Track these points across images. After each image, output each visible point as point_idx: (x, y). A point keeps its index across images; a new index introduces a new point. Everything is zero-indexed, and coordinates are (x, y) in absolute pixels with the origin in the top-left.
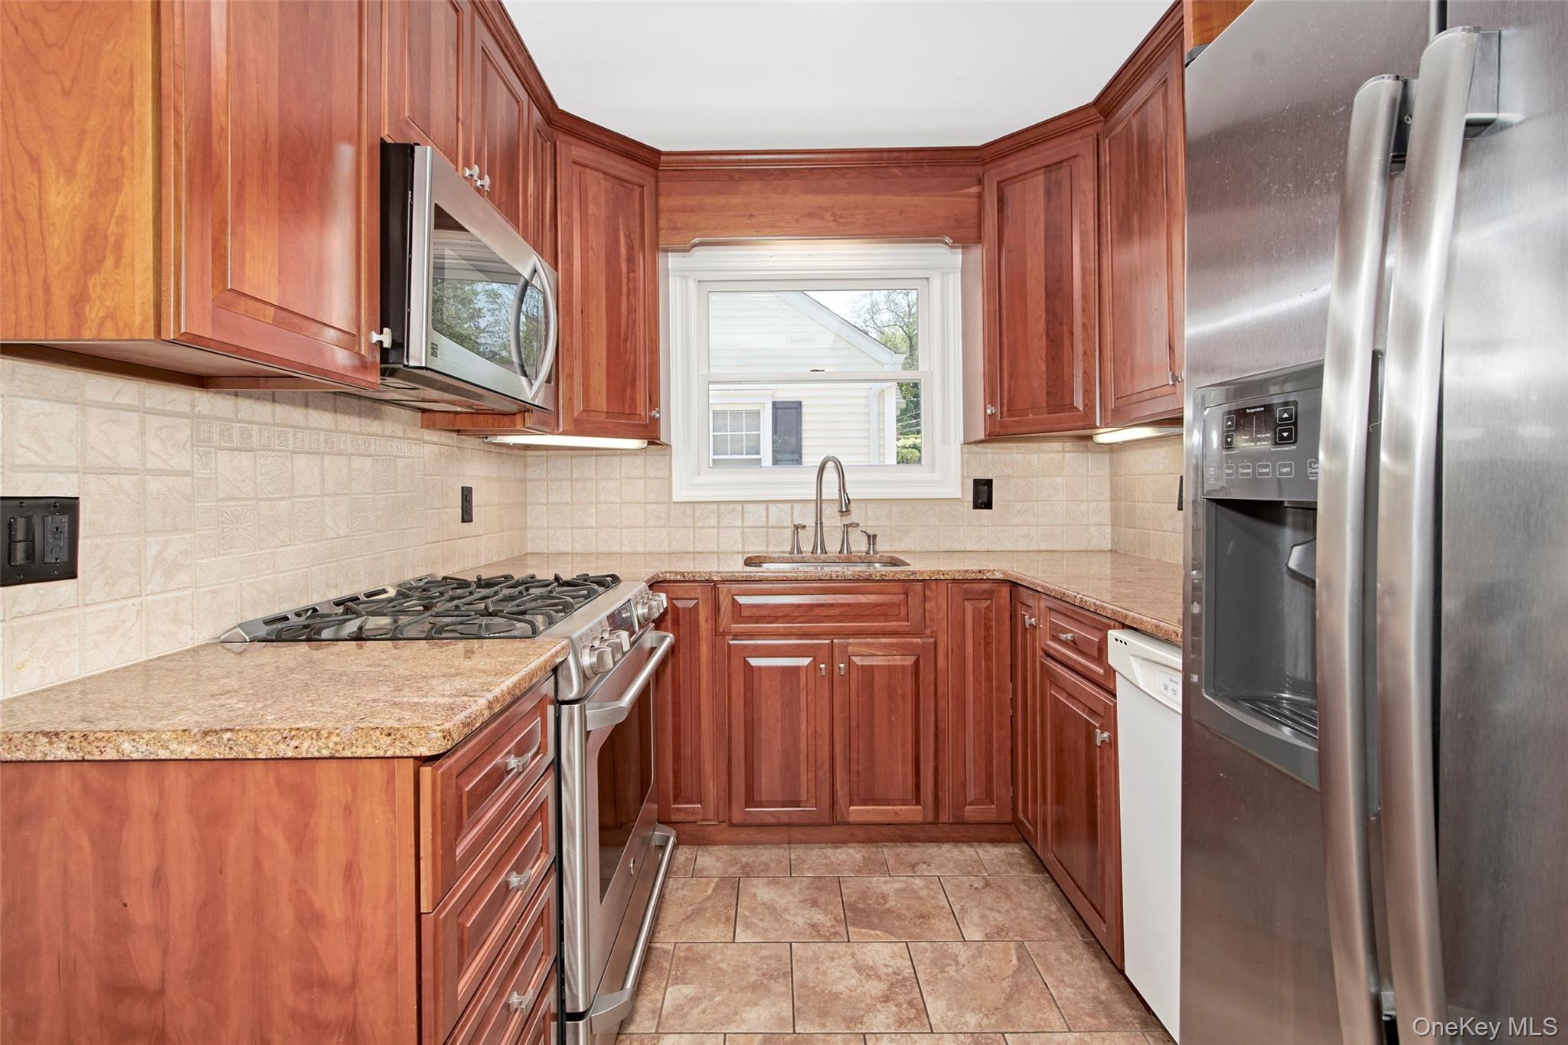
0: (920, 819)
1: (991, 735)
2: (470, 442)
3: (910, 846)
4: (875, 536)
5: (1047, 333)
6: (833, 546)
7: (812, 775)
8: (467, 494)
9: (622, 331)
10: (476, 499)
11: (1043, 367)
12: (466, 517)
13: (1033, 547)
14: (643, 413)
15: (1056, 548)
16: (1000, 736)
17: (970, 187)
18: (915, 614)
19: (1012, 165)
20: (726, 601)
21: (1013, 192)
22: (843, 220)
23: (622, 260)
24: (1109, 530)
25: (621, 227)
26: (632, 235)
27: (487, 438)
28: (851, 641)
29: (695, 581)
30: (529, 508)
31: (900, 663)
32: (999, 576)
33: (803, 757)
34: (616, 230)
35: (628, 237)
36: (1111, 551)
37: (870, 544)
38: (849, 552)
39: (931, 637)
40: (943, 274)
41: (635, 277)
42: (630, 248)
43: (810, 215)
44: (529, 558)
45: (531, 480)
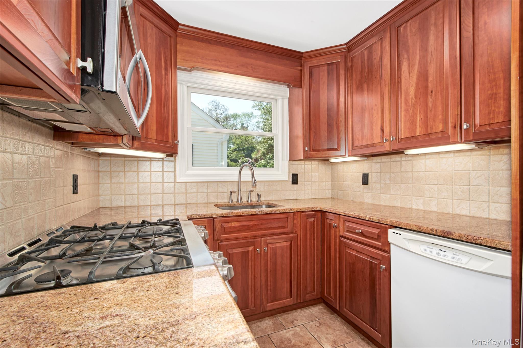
0: (292, 303)
1: (315, 267)
2: (77, 151)
3: (287, 314)
4: (260, 195)
5: (328, 122)
6: (245, 199)
7: (253, 294)
8: (75, 178)
9: (163, 102)
10: (80, 181)
11: (326, 134)
12: (75, 191)
13: (310, 197)
14: (171, 141)
15: (316, 197)
16: (317, 267)
17: (299, 67)
18: (290, 225)
19: (315, 61)
20: (218, 225)
21: (315, 71)
22: (255, 70)
23: (162, 69)
24: (331, 191)
25: (162, 53)
26: (167, 58)
27: (86, 149)
28: (268, 238)
29: (205, 218)
30: (101, 185)
31: (286, 245)
32: (319, 209)
33: (250, 287)
34: (160, 54)
35: (165, 58)
36: (332, 198)
37: (258, 198)
38: (251, 201)
39: (295, 233)
40: (282, 99)
41: (168, 78)
42: (166, 64)
43: (242, 66)
44: (101, 210)
45: (101, 172)
